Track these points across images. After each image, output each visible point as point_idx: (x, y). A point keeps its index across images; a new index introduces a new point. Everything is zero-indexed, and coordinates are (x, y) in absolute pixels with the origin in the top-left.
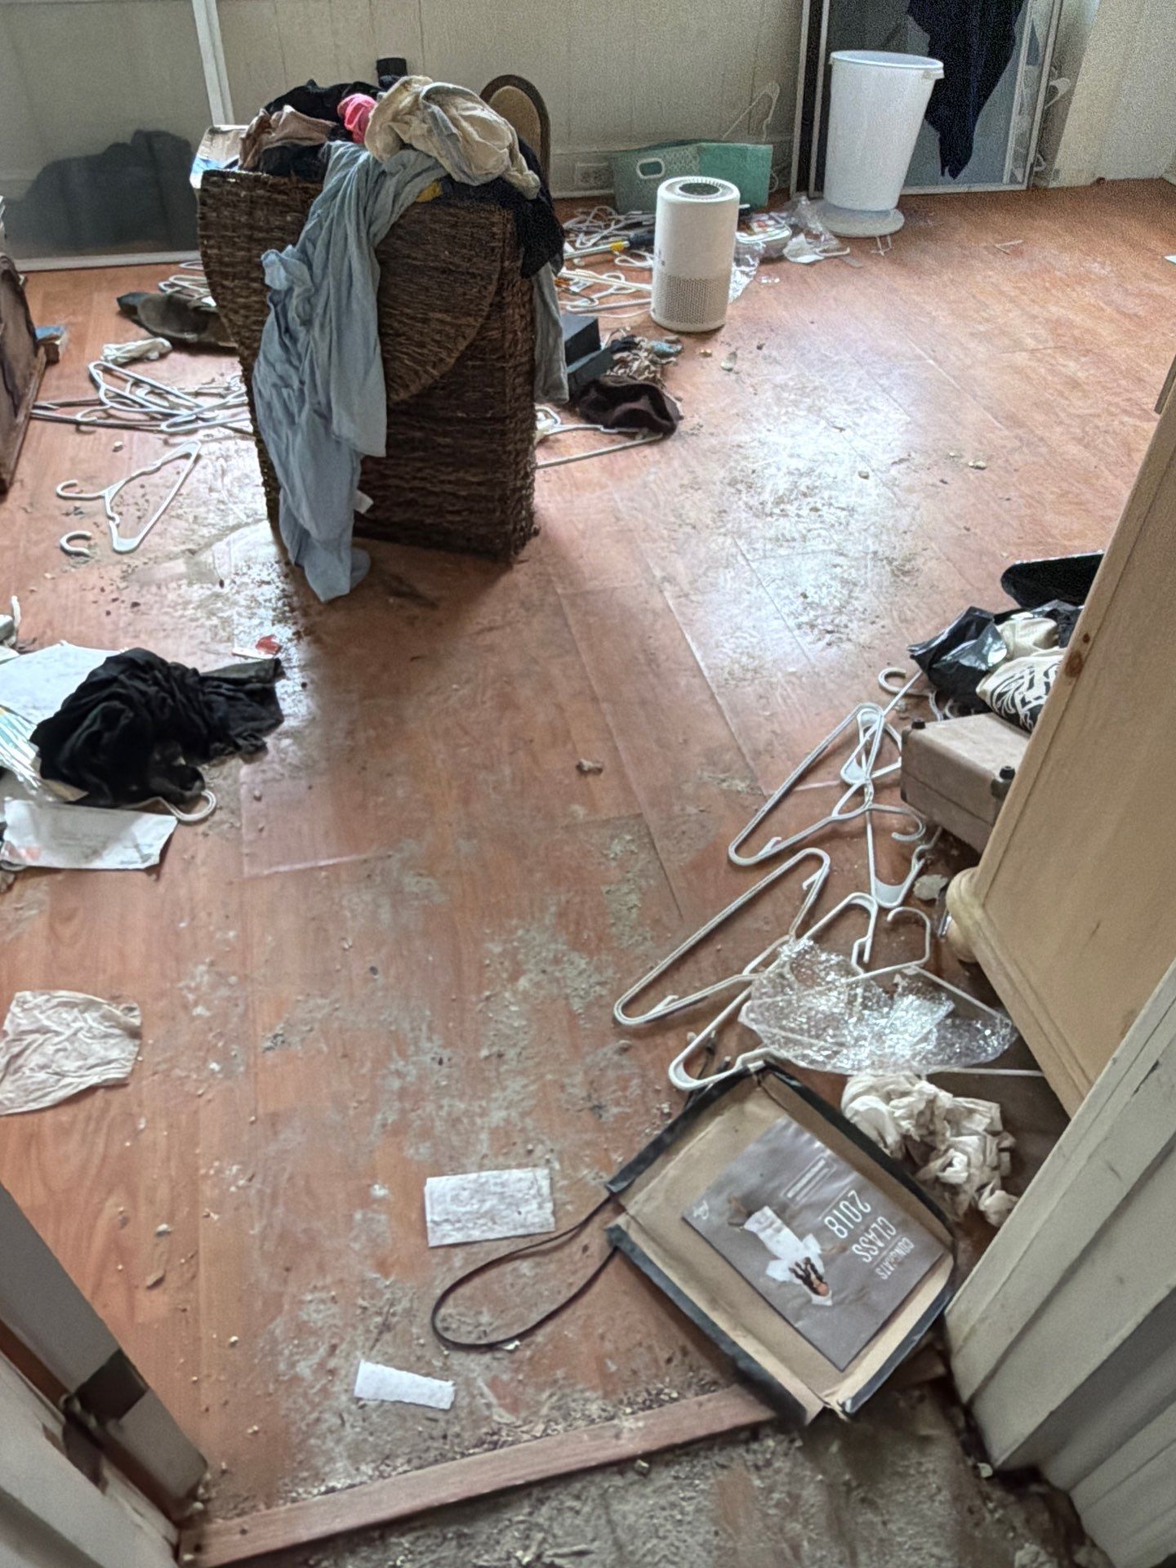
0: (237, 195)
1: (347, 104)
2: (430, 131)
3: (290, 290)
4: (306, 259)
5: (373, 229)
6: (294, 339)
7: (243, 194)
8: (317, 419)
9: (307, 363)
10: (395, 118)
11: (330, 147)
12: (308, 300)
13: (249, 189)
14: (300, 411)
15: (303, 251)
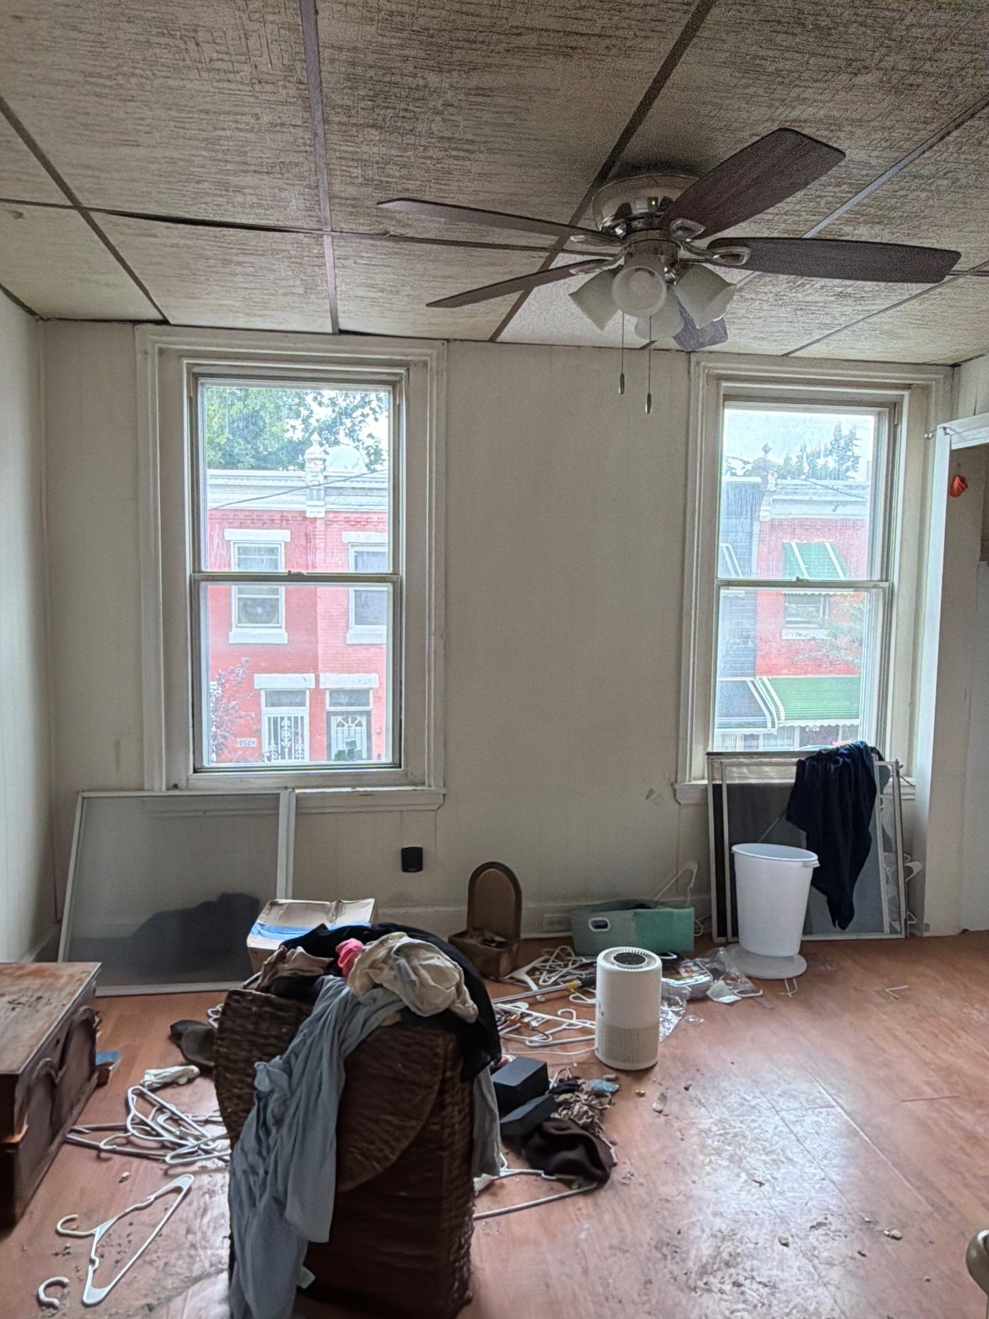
0: (250, 1009)
1: (343, 947)
2: (395, 977)
3: (272, 1092)
4: (288, 1069)
5: (344, 1047)
6: (268, 1133)
7: (254, 1009)
8: (274, 1206)
9: (273, 1156)
10: (372, 966)
11: (323, 980)
12: (284, 1103)
13: (260, 1007)
14: (261, 1197)
15: (288, 1062)
